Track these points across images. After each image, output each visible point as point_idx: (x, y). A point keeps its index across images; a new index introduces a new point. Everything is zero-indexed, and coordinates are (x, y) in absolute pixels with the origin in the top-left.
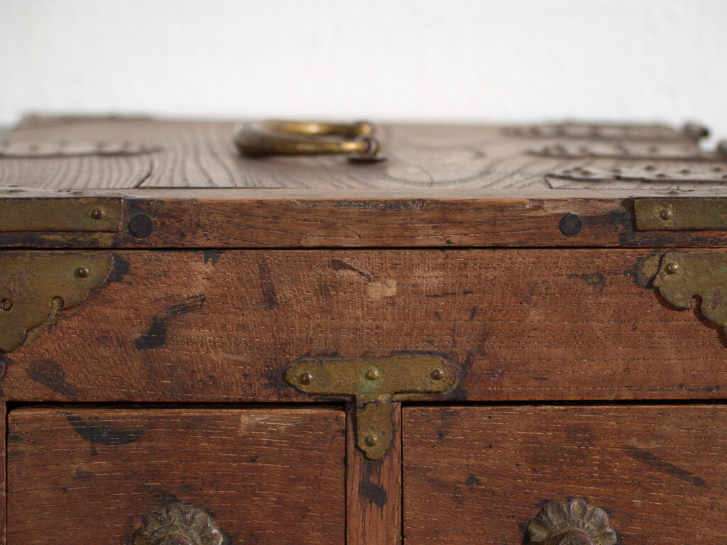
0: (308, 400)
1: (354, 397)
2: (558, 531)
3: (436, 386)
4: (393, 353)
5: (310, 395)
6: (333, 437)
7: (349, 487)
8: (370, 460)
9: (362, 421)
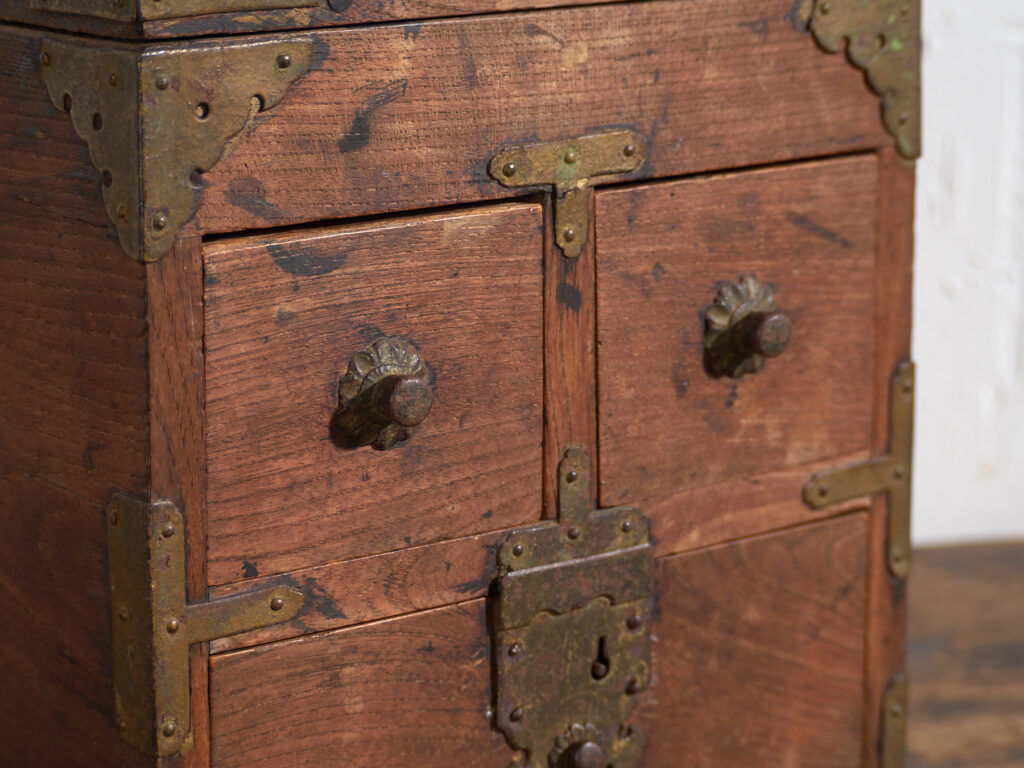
0: (508, 194)
1: (554, 186)
3: (628, 164)
4: (586, 131)
5: (513, 189)
6: (531, 236)
7: (547, 293)
8: (566, 257)
9: (561, 214)
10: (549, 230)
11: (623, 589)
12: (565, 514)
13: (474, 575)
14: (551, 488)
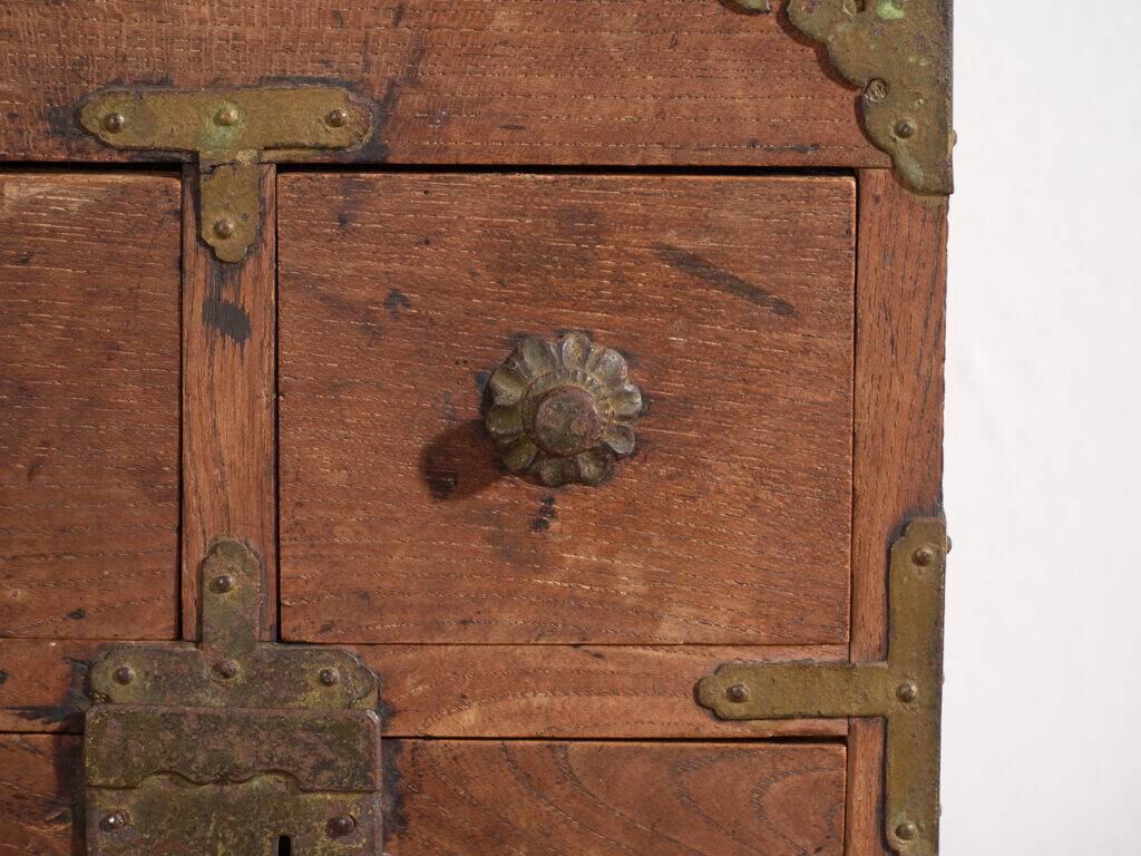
0: (117, 158)
1: (195, 155)
2: (540, 387)
3: (334, 137)
4: (262, 81)
5: (121, 151)
6: (161, 222)
7: (186, 308)
8: (221, 262)
9: (208, 197)
10: (190, 217)
11: (316, 770)
12: (211, 638)
13: (49, 698)
14: (189, 596)
